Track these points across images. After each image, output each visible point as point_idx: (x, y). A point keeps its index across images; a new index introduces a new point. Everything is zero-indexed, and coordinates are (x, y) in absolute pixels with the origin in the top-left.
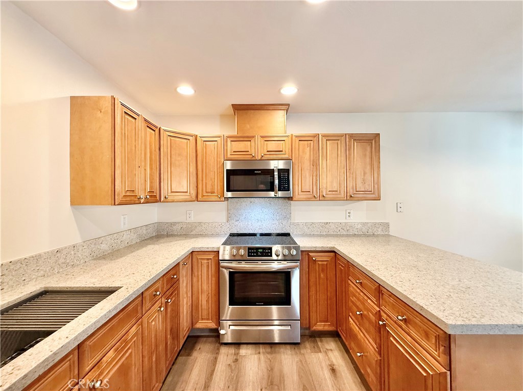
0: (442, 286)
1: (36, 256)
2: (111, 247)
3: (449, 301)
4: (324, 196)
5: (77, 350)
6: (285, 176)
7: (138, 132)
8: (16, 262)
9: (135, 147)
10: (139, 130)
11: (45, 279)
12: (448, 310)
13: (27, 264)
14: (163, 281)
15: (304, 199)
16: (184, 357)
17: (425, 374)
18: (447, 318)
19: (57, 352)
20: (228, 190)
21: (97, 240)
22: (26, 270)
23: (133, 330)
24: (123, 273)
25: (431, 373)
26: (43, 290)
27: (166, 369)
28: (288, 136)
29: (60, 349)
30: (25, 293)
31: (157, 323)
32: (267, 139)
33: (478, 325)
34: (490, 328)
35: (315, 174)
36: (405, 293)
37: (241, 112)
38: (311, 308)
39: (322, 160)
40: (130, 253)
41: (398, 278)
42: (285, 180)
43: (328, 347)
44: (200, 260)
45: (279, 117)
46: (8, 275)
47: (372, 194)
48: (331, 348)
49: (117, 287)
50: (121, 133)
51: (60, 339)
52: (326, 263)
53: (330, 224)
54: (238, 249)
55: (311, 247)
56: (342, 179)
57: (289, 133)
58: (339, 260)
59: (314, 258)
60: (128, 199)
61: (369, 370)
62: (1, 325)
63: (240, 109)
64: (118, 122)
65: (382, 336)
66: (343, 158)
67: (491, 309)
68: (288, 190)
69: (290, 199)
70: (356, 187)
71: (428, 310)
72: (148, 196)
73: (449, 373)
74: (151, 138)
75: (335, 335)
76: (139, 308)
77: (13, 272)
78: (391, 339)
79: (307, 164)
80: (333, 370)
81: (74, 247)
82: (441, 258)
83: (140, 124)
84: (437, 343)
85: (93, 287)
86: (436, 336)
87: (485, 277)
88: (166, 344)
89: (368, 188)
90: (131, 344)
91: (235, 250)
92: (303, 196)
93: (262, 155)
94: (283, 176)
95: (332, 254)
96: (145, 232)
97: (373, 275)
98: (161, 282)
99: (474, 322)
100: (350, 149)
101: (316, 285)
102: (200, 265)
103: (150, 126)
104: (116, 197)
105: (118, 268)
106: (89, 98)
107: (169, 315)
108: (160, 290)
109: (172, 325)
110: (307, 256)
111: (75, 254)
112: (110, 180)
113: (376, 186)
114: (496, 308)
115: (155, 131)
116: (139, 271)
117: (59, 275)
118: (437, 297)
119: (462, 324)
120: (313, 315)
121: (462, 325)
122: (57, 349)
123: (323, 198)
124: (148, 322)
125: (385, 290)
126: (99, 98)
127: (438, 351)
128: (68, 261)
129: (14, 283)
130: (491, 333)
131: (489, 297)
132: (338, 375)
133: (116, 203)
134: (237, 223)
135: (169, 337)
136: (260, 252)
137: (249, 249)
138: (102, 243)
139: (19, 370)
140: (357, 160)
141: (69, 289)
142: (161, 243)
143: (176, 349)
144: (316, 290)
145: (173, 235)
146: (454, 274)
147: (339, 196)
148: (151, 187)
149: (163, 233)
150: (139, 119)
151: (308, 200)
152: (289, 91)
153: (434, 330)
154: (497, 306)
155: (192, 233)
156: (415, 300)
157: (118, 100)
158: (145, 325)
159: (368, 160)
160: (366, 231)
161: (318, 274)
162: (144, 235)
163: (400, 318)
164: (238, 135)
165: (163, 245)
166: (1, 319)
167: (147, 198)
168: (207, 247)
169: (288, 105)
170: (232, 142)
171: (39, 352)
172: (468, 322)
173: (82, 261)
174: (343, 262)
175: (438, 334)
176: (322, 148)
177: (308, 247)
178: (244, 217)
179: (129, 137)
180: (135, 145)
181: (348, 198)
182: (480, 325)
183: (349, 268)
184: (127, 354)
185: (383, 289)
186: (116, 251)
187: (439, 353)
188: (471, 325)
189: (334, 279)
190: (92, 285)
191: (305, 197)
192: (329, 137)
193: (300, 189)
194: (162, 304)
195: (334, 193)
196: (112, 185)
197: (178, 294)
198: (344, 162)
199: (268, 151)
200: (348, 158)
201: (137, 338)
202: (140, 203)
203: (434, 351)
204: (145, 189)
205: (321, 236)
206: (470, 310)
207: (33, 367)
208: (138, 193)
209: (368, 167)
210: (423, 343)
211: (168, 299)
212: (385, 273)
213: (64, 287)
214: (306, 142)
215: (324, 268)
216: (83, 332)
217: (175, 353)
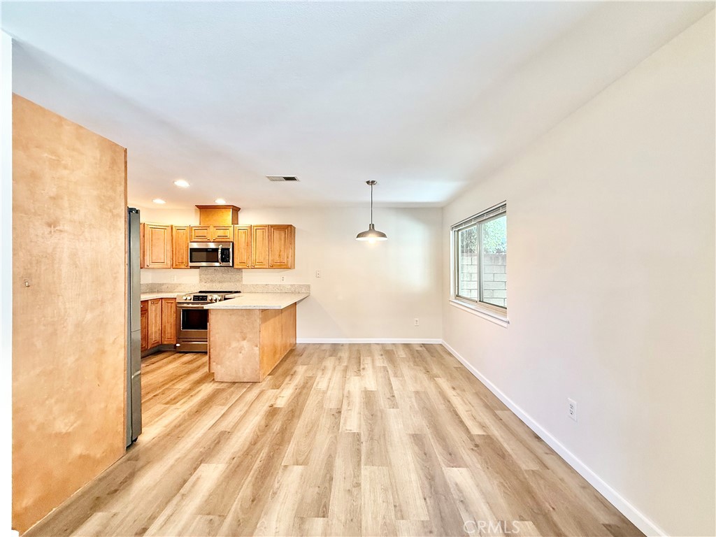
4: (254, 266)
6: (226, 253)
20: (191, 262)
28: (231, 227)
32: (218, 228)
35: (248, 251)
37: (203, 210)
39: (253, 242)
47: (285, 264)
53: (269, 286)
56: (266, 254)
63: (201, 208)
66: (267, 241)
68: (229, 261)
70: (275, 260)
79: (243, 245)
89: (282, 260)
91: (185, 297)
92: (240, 266)
93: (215, 238)
100: (271, 235)
113: (288, 259)
136: (201, 298)
137: (194, 296)
140: (275, 242)
147: (264, 266)
151: (244, 268)
155: (175, 291)
159: (283, 242)
160: (294, 290)
164: (199, 226)
170: (195, 230)
176: (253, 235)
192: (258, 227)
193: (238, 261)
195: (260, 264)
198: (267, 244)
199: (218, 236)
200: (270, 241)
209: (283, 247)
214: (243, 230)
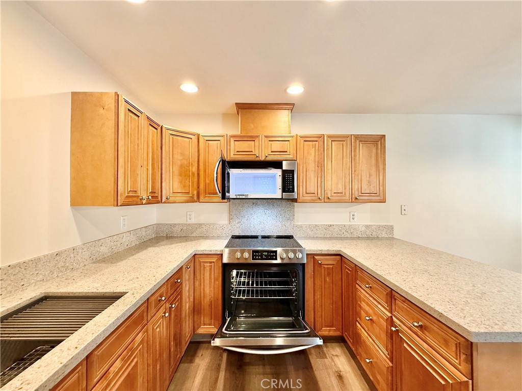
0: (457, 291)
1: (35, 260)
2: (111, 249)
3: (467, 308)
4: (329, 198)
5: (86, 361)
6: (290, 177)
7: (141, 130)
8: (15, 266)
9: (138, 146)
10: (141, 128)
11: (44, 284)
12: (468, 317)
13: (26, 268)
14: (167, 285)
15: (309, 201)
16: (186, 364)
17: (443, 383)
18: (469, 325)
19: (67, 364)
21: (97, 242)
22: (25, 275)
23: (139, 338)
24: (126, 278)
25: (451, 382)
26: (43, 295)
27: (170, 377)
28: (292, 137)
29: (70, 360)
30: (24, 299)
31: (162, 330)
32: (271, 139)
33: (501, 333)
34: (514, 335)
35: (319, 176)
36: (421, 299)
37: (245, 111)
38: (316, 312)
39: (327, 161)
40: (130, 256)
41: (411, 283)
42: (290, 182)
43: (334, 353)
44: (202, 263)
45: (283, 117)
46: (6, 280)
47: (377, 196)
48: (337, 353)
49: (122, 293)
50: (125, 131)
51: (69, 349)
52: (331, 266)
53: (334, 227)
54: (242, 252)
55: (317, 251)
56: (347, 180)
57: (293, 134)
58: (345, 263)
59: (319, 262)
60: (130, 200)
61: (379, 377)
62: (1, 334)
63: (244, 108)
64: (122, 119)
65: (394, 343)
66: (349, 160)
67: (512, 316)
68: (293, 191)
69: (295, 200)
70: (361, 188)
71: (448, 316)
72: (150, 197)
73: (470, 381)
74: (153, 136)
75: (340, 340)
76: (145, 314)
77: (12, 277)
78: (405, 345)
79: (312, 166)
80: (340, 377)
81: (74, 249)
82: (450, 262)
83: (143, 122)
84: (458, 350)
85: (97, 293)
86: (456, 344)
87: (498, 282)
88: (170, 351)
89: (373, 190)
90: (136, 352)
91: (239, 253)
92: (308, 198)
93: (267, 155)
94: (287, 177)
95: (338, 257)
96: (144, 234)
97: (385, 279)
98: (165, 286)
99: (497, 329)
100: (355, 151)
101: (322, 288)
102: (202, 268)
103: (153, 124)
104: (119, 198)
105: (120, 272)
106: (91, 94)
107: (172, 321)
108: (164, 295)
109: (176, 331)
110: (312, 260)
111: (75, 257)
112: (112, 179)
113: (381, 188)
114: (516, 315)
115: (157, 129)
116: (143, 275)
117: (58, 279)
118: (454, 303)
119: (486, 331)
120: (318, 320)
121: (486, 333)
122: (67, 360)
123: (328, 200)
124: (153, 328)
125: (398, 296)
126: (102, 94)
127: (458, 359)
128: (67, 264)
129: (12, 288)
130: (515, 341)
131: (507, 303)
132: (346, 381)
133: (119, 204)
134: (239, 225)
135: (172, 343)
136: (265, 255)
137: (254, 251)
138: (101, 246)
139: (28, 384)
140: (362, 162)
141: (71, 295)
142: (161, 245)
143: (178, 356)
144: (322, 295)
145: (172, 237)
146: (466, 279)
147: (344, 198)
148: (153, 187)
149: (162, 235)
150: (142, 117)
151: (313, 201)
152: (295, 90)
153: (454, 338)
154: (516, 312)
155: (192, 235)
156: (433, 306)
157: (122, 96)
158: (150, 332)
159: (373, 161)
160: (370, 233)
161: (323, 277)
162: (143, 237)
163: (416, 324)
164: (241, 135)
165: (163, 247)
166: (2, 328)
167: (149, 198)
168: (211, 249)
169: (293, 104)
170: (236, 142)
171: (48, 365)
172: (491, 330)
173: (82, 264)
174: (350, 266)
175: (459, 341)
176: (328, 149)
177: (314, 251)
178: (246, 219)
179: (132, 135)
180: (138, 144)
181: (353, 200)
182: (503, 333)
183: (356, 271)
184: (133, 364)
185: (396, 294)
186: (115, 253)
187: (460, 362)
188: (495, 332)
189: (340, 283)
190: (95, 291)
191: (309, 198)
192: (334, 138)
193: (304, 191)
194: (166, 310)
195: (339, 194)
196: (114, 185)
197: (181, 298)
198: (349, 164)
199: (272, 152)
200: (353, 159)
201: (143, 346)
202: (142, 204)
203: (455, 360)
204: (147, 189)
205: (324, 238)
206: (491, 317)
207: (44, 380)
208: (140, 194)
209: (374, 169)
210: (442, 350)
211: (172, 304)
212: (397, 278)
213: (66, 293)
214: (311, 143)
215: (330, 272)
216: (92, 341)
217: (178, 361)
